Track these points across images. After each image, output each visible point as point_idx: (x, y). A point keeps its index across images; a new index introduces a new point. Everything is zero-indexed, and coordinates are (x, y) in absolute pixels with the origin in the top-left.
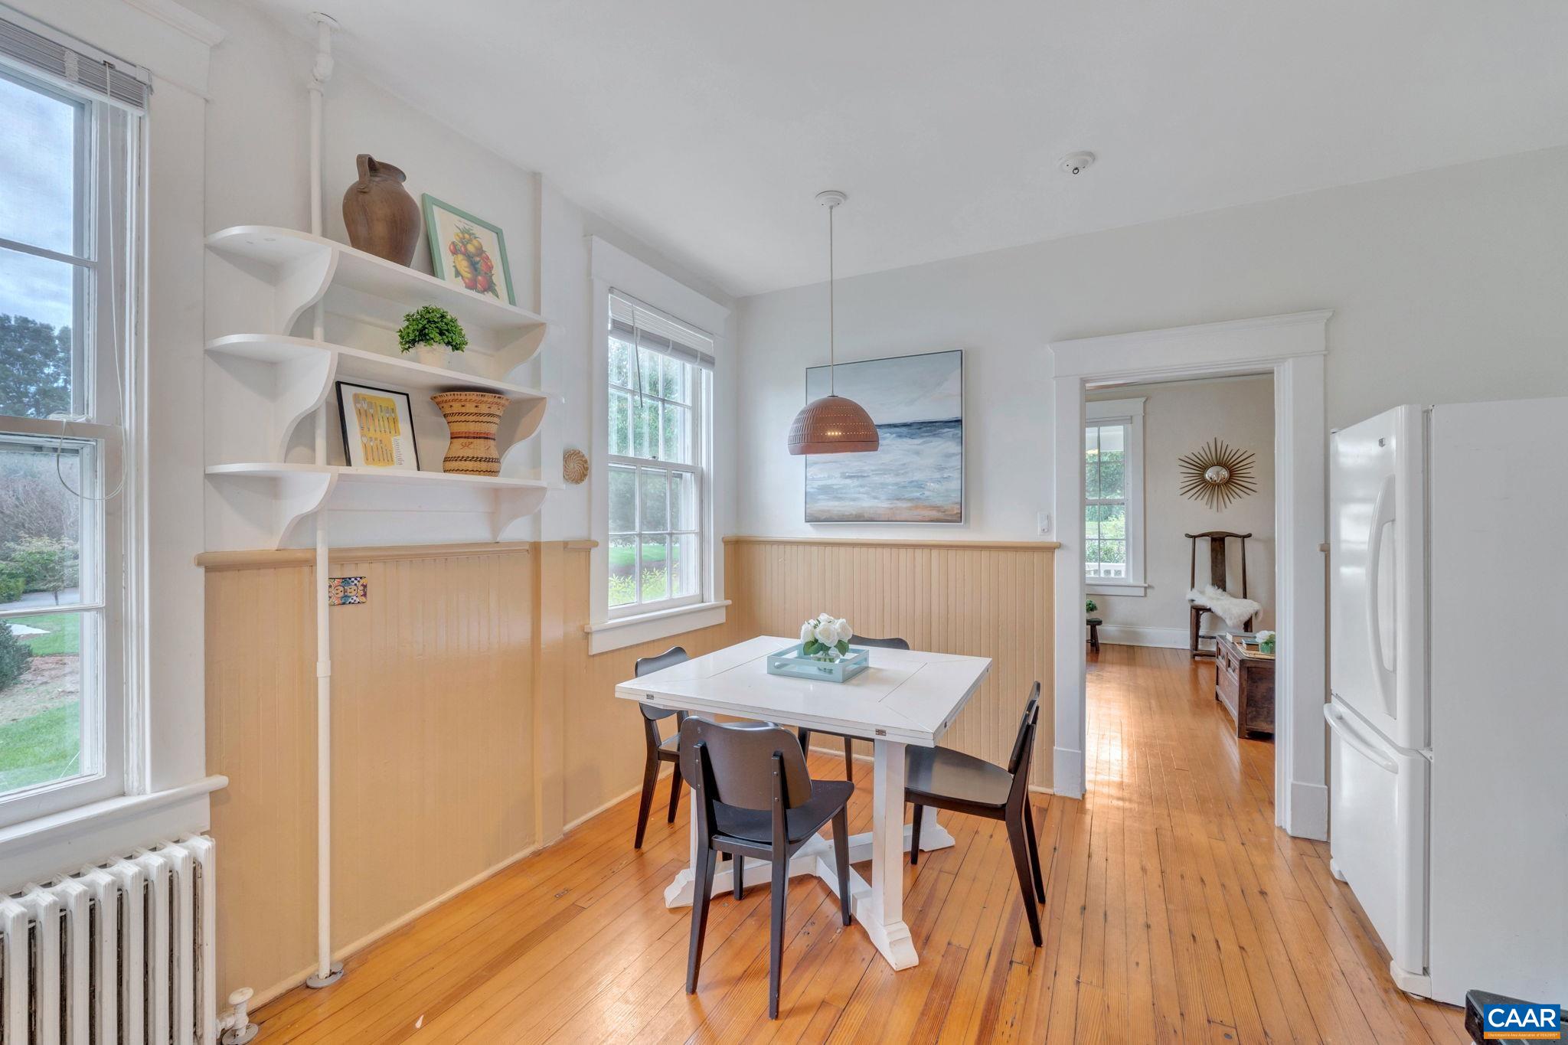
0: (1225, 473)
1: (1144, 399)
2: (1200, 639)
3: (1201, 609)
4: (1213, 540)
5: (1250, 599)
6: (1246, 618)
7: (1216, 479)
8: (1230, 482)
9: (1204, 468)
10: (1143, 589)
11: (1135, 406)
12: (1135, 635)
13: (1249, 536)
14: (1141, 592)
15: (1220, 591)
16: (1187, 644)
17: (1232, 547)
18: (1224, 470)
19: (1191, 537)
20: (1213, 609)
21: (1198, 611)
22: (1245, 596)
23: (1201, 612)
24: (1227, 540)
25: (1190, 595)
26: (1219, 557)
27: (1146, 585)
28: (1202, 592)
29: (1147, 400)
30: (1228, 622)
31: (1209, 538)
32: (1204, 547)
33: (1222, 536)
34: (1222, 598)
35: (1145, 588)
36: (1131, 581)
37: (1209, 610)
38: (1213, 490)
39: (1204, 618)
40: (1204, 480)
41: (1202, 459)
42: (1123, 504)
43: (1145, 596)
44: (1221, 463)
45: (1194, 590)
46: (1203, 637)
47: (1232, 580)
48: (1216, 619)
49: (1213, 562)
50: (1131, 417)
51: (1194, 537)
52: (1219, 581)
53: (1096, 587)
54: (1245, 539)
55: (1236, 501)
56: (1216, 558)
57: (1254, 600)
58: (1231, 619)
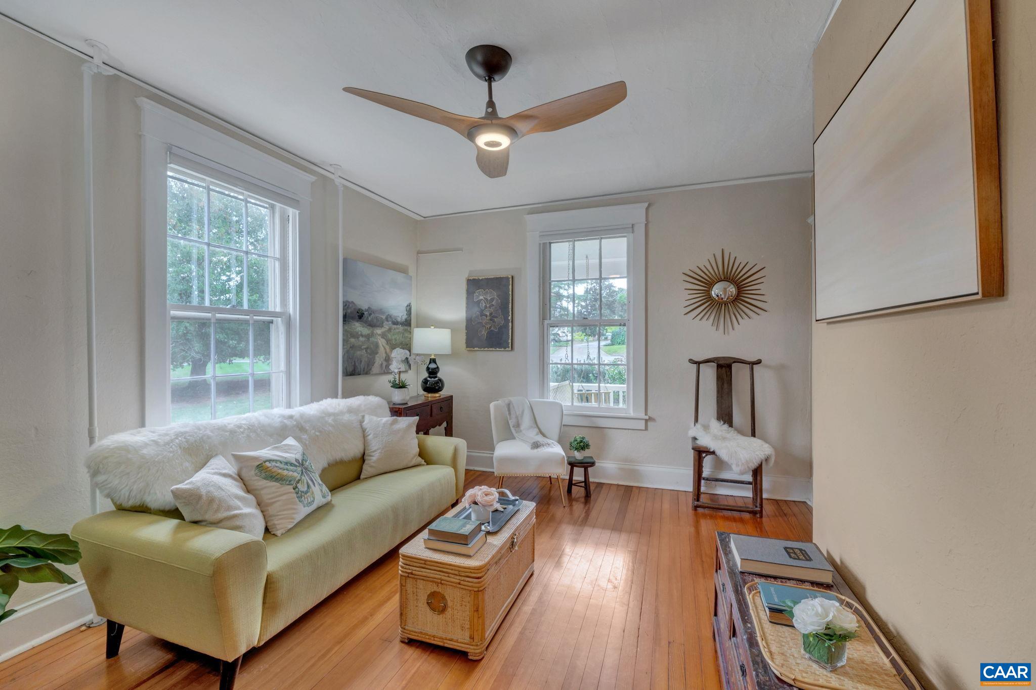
0: (732, 290)
1: (646, 205)
2: (703, 482)
3: (704, 452)
4: (719, 366)
5: (761, 438)
6: (754, 465)
7: (723, 296)
8: (737, 299)
9: (710, 284)
10: (644, 421)
11: (637, 213)
12: (633, 473)
13: (759, 362)
14: (642, 425)
15: (726, 426)
16: (688, 486)
17: (740, 375)
18: (732, 286)
19: (695, 363)
20: (718, 452)
21: (700, 453)
22: (753, 434)
23: (704, 455)
24: (735, 367)
25: (692, 432)
26: (726, 386)
27: (647, 417)
28: (706, 428)
29: (649, 205)
30: (734, 467)
31: (714, 365)
32: (709, 374)
33: (728, 362)
34: (728, 436)
35: (646, 421)
36: (632, 414)
37: (713, 453)
38: (720, 309)
39: (707, 461)
40: (709, 297)
41: (710, 275)
42: (624, 325)
43: (646, 429)
44: (727, 278)
45: (698, 425)
46: (707, 479)
47: (740, 416)
48: (720, 464)
49: (718, 392)
50: (633, 225)
51: (698, 363)
52: (725, 416)
53: (593, 419)
54: (754, 366)
55: (745, 322)
56: (722, 388)
57: (765, 440)
58: (737, 465)
